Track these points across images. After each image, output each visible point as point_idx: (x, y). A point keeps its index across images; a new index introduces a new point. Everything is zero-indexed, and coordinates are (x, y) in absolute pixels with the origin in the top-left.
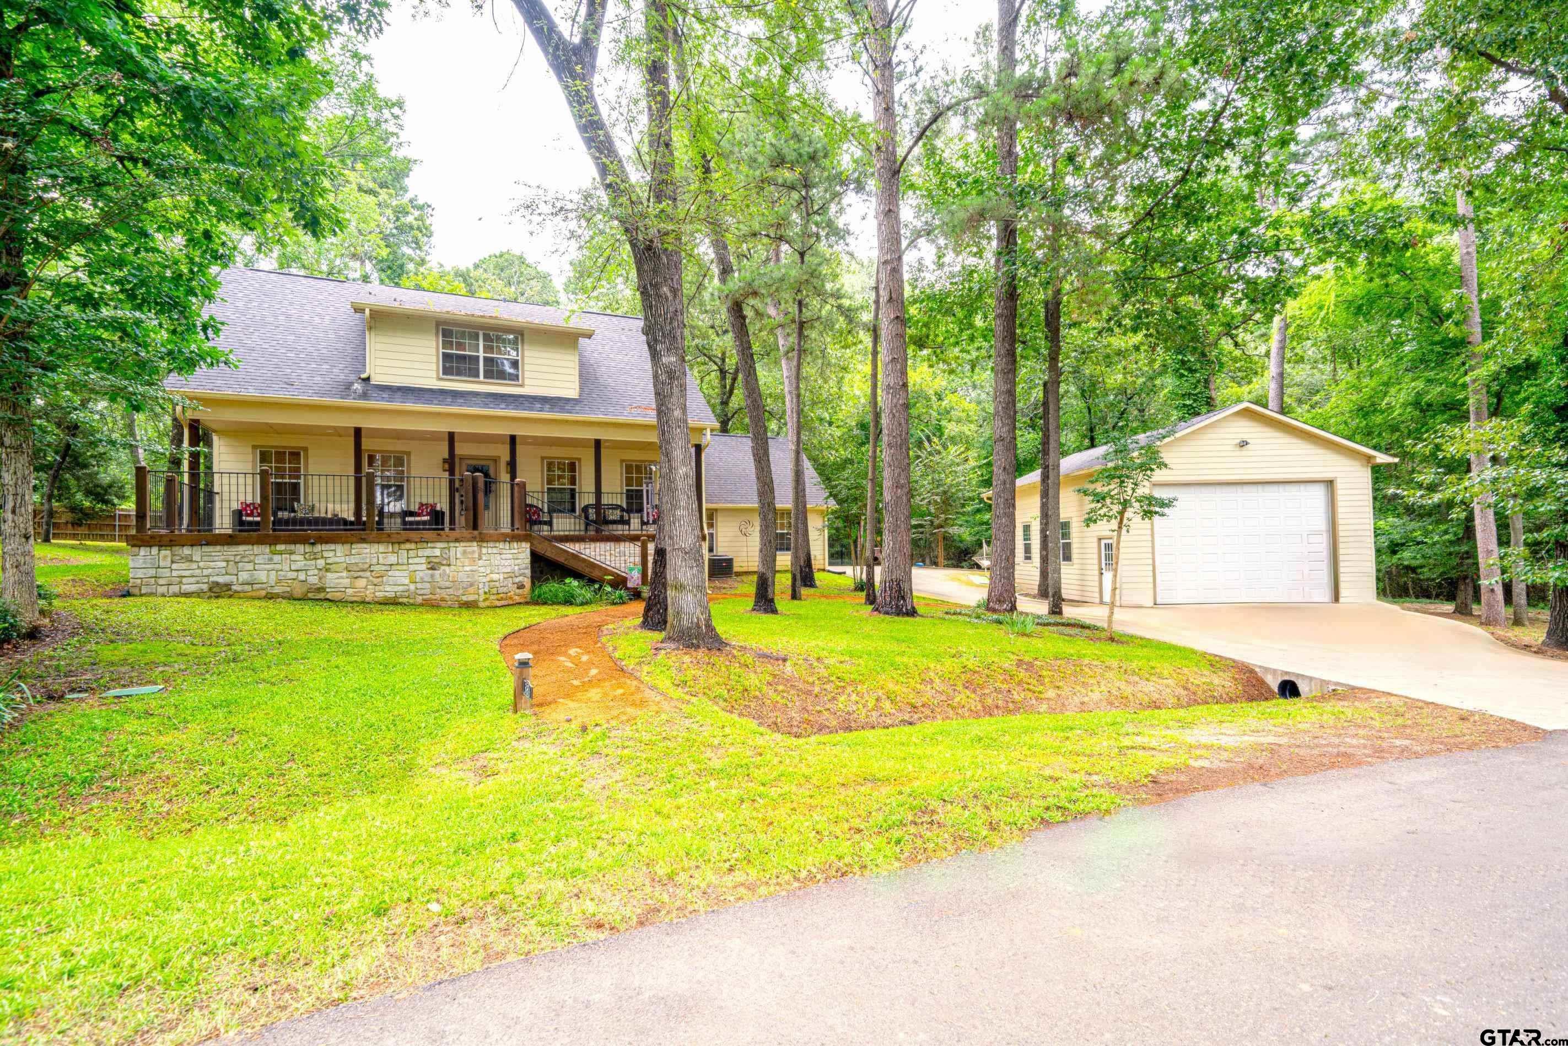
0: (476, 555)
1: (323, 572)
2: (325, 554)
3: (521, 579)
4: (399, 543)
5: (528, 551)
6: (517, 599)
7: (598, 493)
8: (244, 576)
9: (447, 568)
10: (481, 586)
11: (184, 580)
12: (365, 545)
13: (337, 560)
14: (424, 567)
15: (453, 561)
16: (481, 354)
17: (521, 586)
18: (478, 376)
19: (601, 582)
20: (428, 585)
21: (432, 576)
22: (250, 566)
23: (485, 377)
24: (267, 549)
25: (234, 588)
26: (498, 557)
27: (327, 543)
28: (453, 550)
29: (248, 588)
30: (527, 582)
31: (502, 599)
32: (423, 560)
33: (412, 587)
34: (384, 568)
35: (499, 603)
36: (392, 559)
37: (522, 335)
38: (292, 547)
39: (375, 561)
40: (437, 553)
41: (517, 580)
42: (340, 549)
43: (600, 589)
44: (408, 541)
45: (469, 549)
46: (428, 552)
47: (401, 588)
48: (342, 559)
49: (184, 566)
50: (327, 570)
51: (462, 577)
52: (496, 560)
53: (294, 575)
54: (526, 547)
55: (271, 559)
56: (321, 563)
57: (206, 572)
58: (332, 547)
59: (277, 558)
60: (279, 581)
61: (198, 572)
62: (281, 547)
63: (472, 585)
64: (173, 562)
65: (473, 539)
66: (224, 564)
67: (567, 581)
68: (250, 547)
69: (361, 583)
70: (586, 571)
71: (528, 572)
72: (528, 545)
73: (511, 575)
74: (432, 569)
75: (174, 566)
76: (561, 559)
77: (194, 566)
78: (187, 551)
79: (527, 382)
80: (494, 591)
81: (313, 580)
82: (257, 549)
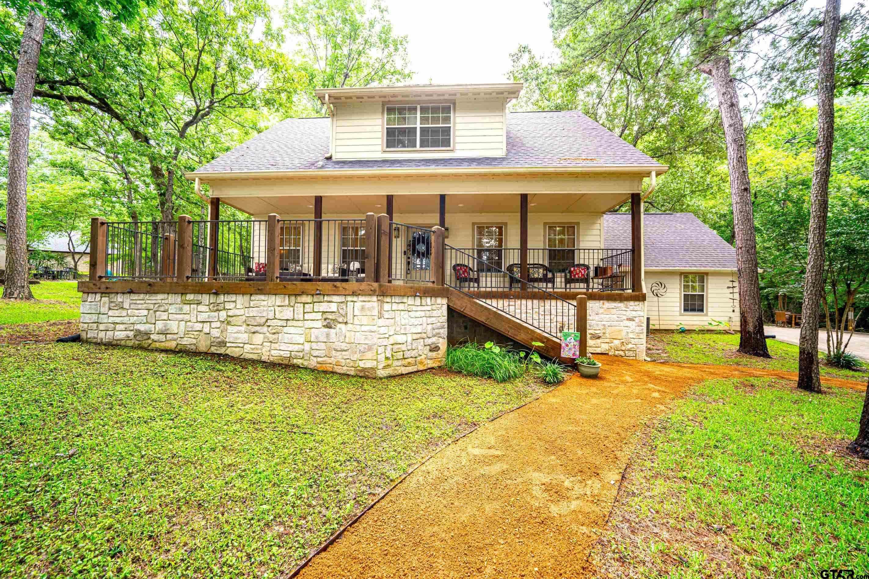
0: (376, 312)
1: (224, 325)
2: (228, 306)
3: (434, 340)
4: (296, 295)
5: (445, 308)
6: (431, 364)
7: (524, 249)
8: (160, 325)
9: (343, 326)
10: (381, 350)
11: (118, 327)
12: (262, 297)
13: (238, 312)
14: (319, 324)
15: (350, 316)
16: (418, 126)
17: (435, 349)
18: (415, 146)
19: (529, 350)
20: (322, 346)
21: (328, 335)
22: (164, 316)
23: (421, 146)
24: (178, 298)
25: (152, 337)
26: (405, 315)
27: (228, 293)
28: (350, 304)
29: (162, 337)
30: (443, 344)
31: (409, 364)
32: (319, 316)
33: (307, 347)
34: (280, 323)
35: (405, 370)
36: (288, 313)
37: (454, 104)
38: (199, 297)
39: (271, 316)
40: (333, 307)
41: (429, 341)
42: (241, 300)
43: (526, 357)
44: (303, 293)
45: (368, 305)
46: (323, 307)
47: (296, 348)
48: (241, 312)
49: (117, 313)
50: (229, 323)
51: (360, 338)
52: (403, 318)
53: (198, 326)
54: (442, 302)
55: (181, 309)
56: (223, 314)
57: (133, 320)
58: (233, 297)
59: (186, 308)
60: (187, 333)
61: (126, 319)
62: (190, 297)
63: (370, 349)
64: (110, 309)
65: (372, 293)
66: (145, 312)
67: (488, 345)
68: (166, 296)
69: (258, 339)
70: (510, 333)
71: (444, 332)
72: (445, 301)
73: (421, 336)
74: (328, 326)
75: (111, 313)
76: (482, 318)
77: (124, 313)
78: (119, 298)
79: (458, 146)
80: (400, 355)
81: (216, 333)
82: (172, 298)
